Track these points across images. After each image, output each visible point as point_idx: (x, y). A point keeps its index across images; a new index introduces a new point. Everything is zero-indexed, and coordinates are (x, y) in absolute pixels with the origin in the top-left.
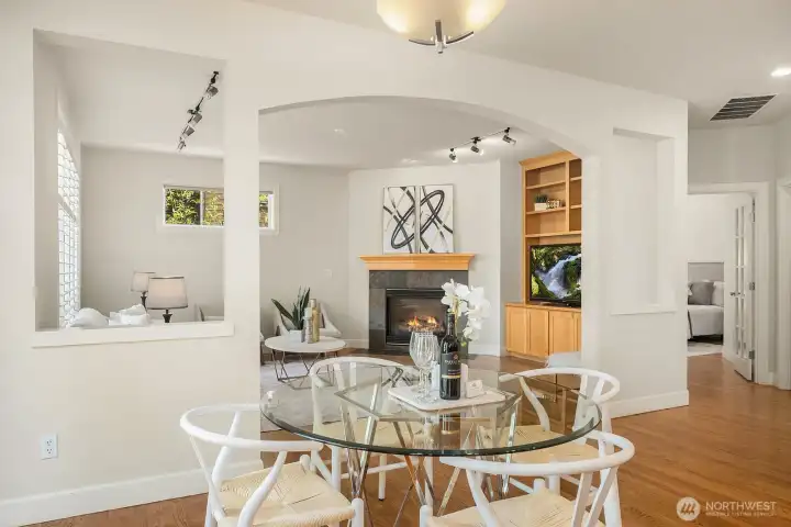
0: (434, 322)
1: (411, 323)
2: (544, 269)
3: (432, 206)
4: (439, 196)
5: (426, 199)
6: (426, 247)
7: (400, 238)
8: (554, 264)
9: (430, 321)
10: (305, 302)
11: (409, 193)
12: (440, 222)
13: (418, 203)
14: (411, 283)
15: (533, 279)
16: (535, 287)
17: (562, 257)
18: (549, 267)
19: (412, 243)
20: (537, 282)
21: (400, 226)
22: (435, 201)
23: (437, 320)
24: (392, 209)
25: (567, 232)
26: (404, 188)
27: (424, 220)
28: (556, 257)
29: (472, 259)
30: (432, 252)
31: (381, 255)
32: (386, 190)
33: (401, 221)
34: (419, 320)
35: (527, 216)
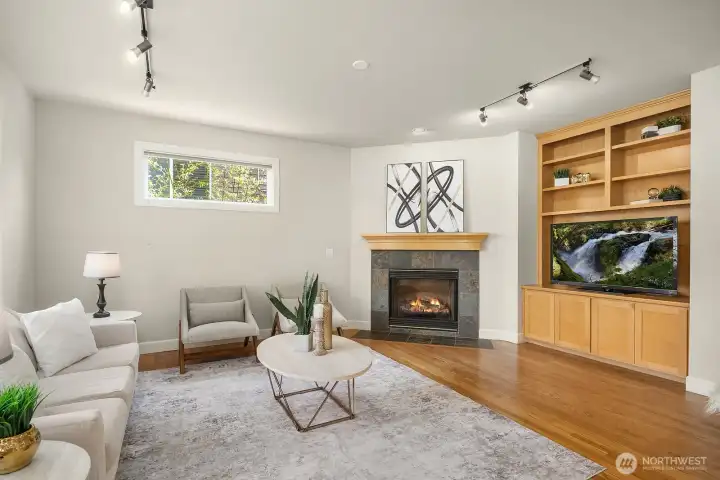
0: (438, 303)
1: (413, 304)
2: (568, 249)
3: (439, 184)
4: (448, 172)
5: (434, 176)
6: (434, 226)
7: (405, 217)
8: (581, 243)
9: (433, 303)
10: (312, 293)
11: (414, 170)
12: (449, 200)
13: (424, 180)
14: (416, 263)
15: (554, 259)
16: (557, 267)
17: (592, 235)
18: (574, 247)
19: (418, 221)
20: (558, 262)
21: (405, 204)
22: (443, 177)
23: (441, 303)
24: (396, 186)
25: (609, 208)
26: (409, 165)
27: (431, 197)
28: (584, 236)
29: (483, 238)
30: (440, 231)
31: (384, 234)
32: (390, 167)
33: (406, 199)
34: (422, 302)
35: (544, 193)
